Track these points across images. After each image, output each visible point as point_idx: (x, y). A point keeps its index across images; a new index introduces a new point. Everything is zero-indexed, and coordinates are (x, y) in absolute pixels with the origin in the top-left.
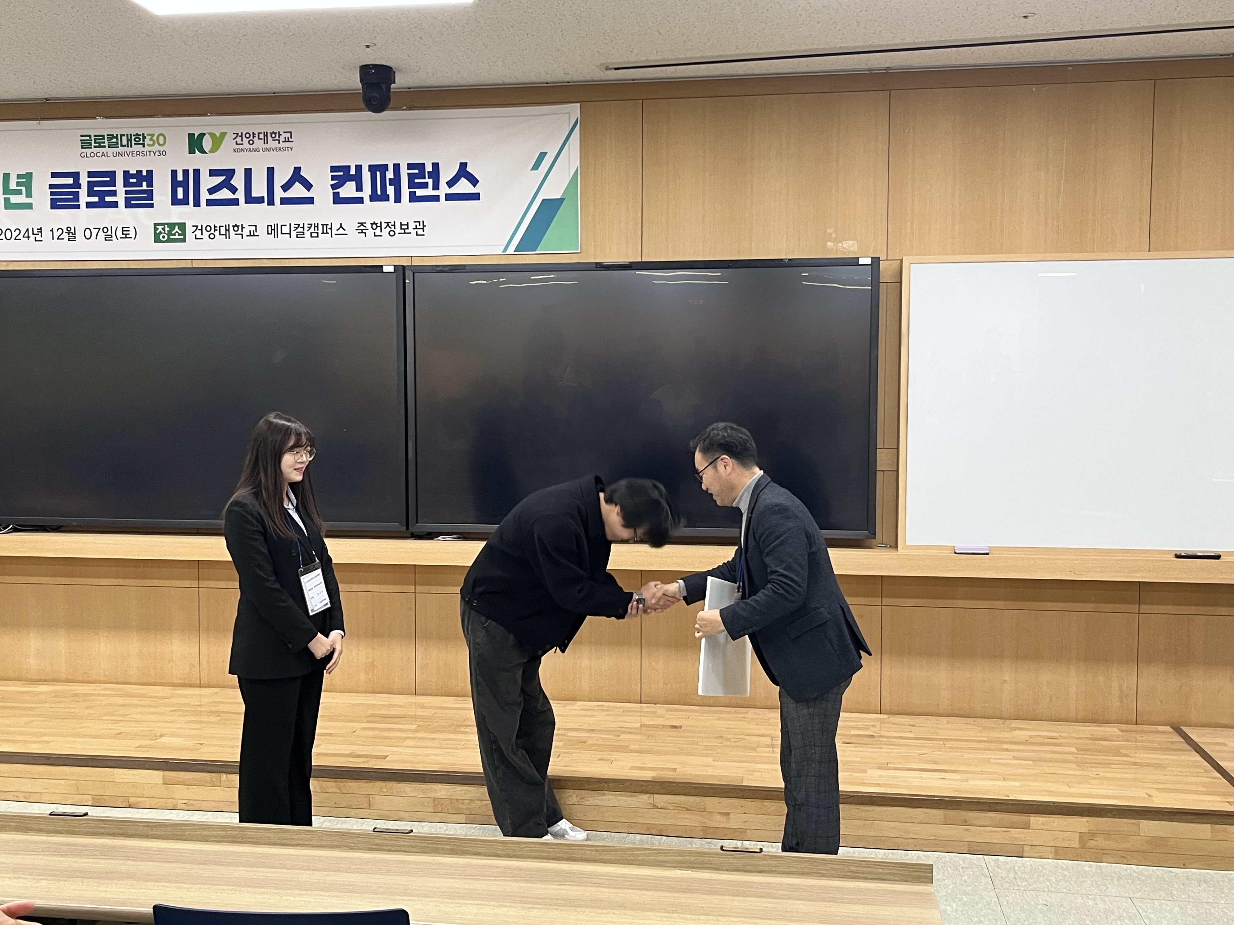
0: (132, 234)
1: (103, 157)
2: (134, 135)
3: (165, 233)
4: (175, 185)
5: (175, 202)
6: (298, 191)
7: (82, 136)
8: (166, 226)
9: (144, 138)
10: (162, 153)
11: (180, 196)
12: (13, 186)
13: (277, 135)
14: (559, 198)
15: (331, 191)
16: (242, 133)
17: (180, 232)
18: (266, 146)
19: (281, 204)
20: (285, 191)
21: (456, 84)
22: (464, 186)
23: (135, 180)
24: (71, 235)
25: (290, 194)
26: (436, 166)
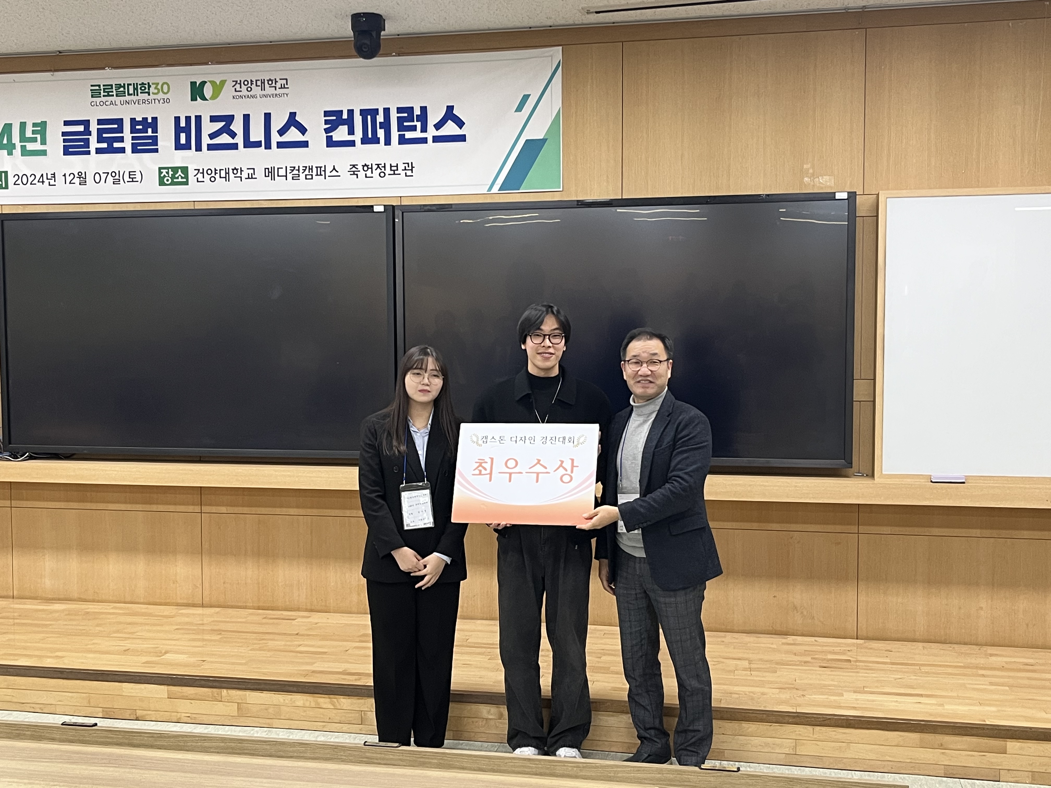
0: (138, 177)
1: (112, 105)
2: (140, 84)
3: (169, 176)
4: (178, 130)
5: (178, 146)
6: (293, 135)
7: (92, 86)
8: (170, 170)
9: (149, 86)
10: (167, 101)
11: (183, 141)
12: (29, 134)
13: (274, 82)
14: (542, 138)
15: (325, 135)
16: (240, 81)
17: (183, 176)
18: (263, 92)
19: (278, 147)
20: (281, 136)
21: (443, 30)
22: (450, 129)
23: (140, 127)
24: (82, 179)
25: (287, 138)
26: (424, 109)
